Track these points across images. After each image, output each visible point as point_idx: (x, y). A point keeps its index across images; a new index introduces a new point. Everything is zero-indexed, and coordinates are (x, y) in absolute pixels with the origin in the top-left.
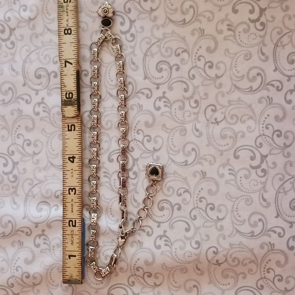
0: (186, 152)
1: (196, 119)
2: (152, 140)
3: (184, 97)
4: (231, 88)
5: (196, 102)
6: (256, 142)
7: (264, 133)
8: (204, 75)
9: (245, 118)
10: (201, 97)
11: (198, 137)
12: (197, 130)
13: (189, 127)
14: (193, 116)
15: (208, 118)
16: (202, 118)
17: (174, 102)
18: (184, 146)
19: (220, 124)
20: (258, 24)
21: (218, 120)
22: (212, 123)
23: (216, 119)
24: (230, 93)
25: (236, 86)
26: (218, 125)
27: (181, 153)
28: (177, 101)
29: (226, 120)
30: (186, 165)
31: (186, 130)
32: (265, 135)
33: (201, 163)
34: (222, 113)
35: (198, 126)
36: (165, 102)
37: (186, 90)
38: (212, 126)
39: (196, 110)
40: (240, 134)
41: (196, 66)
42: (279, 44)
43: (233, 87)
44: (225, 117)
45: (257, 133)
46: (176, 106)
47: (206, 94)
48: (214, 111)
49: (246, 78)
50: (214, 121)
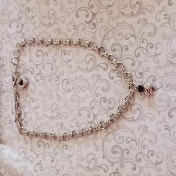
0: (53, 110)
1: (58, 88)
2: (35, 101)
3: (51, 73)
4: (77, 68)
5: (57, 77)
6: (90, 105)
7: (95, 100)
8: (61, 59)
9: (85, 88)
10: (60, 74)
11: (59, 100)
12: (58, 96)
13: (54, 93)
14: (56, 87)
15: (64, 88)
16: (61, 88)
17: (46, 77)
18: (52, 106)
19: (71, 92)
20: (91, 25)
21: (70, 89)
22: (66, 91)
23: (68, 89)
24: (76, 71)
25: (79, 67)
26: (70, 92)
27: (50, 111)
28: (47, 76)
29: (74, 90)
30: (52, 118)
31: (52, 95)
32: (96, 101)
33: (60, 118)
34: (72, 84)
35: (59, 93)
36: (41, 77)
37: (52, 69)
38: (66, 93)
39: (57, 83)
40: (82, 99)
41: (57, 54)
42: (106, 38)
43: (78, 68)
44: (73, 88)
45: (91, 99)
46: (47, 79)
47: (63, 72)
48: (67, 83)
49: (84, 61)
50: (67, 90)
